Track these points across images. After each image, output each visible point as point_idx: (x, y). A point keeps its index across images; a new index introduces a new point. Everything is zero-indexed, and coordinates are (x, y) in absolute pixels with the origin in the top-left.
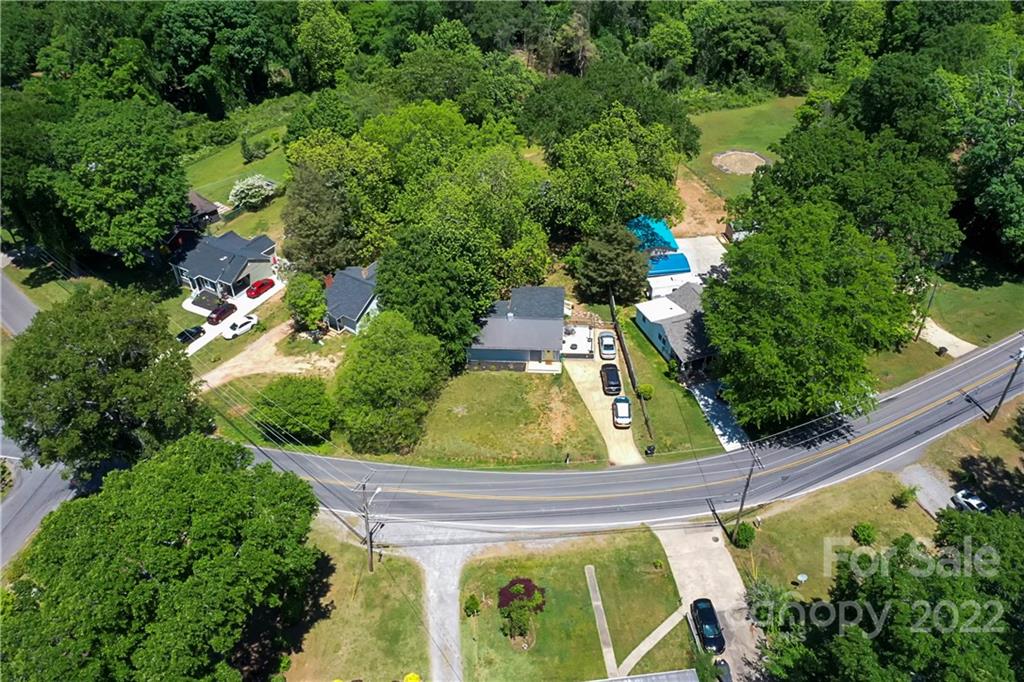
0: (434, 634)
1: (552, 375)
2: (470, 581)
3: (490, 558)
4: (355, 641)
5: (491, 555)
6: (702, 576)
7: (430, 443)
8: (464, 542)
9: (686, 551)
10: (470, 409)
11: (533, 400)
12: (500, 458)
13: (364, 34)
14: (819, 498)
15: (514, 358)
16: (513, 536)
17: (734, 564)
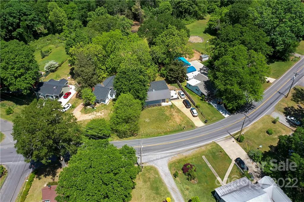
0: (168, 185)
1: (170, 105)
2: (172, 168)
3: (174, 160)
4: (146, 193)
5: (175, 159)
6: (234, 152)
7: (142, 131)
8: (165, 157)
9: (227, 146)
10: (150, 119)
11: (167, 113)
12: (165, 132)
13: (69, 14)
14: (255, 125)
15: (157, 103)
16: (178, 153)
17: (241, 147)
